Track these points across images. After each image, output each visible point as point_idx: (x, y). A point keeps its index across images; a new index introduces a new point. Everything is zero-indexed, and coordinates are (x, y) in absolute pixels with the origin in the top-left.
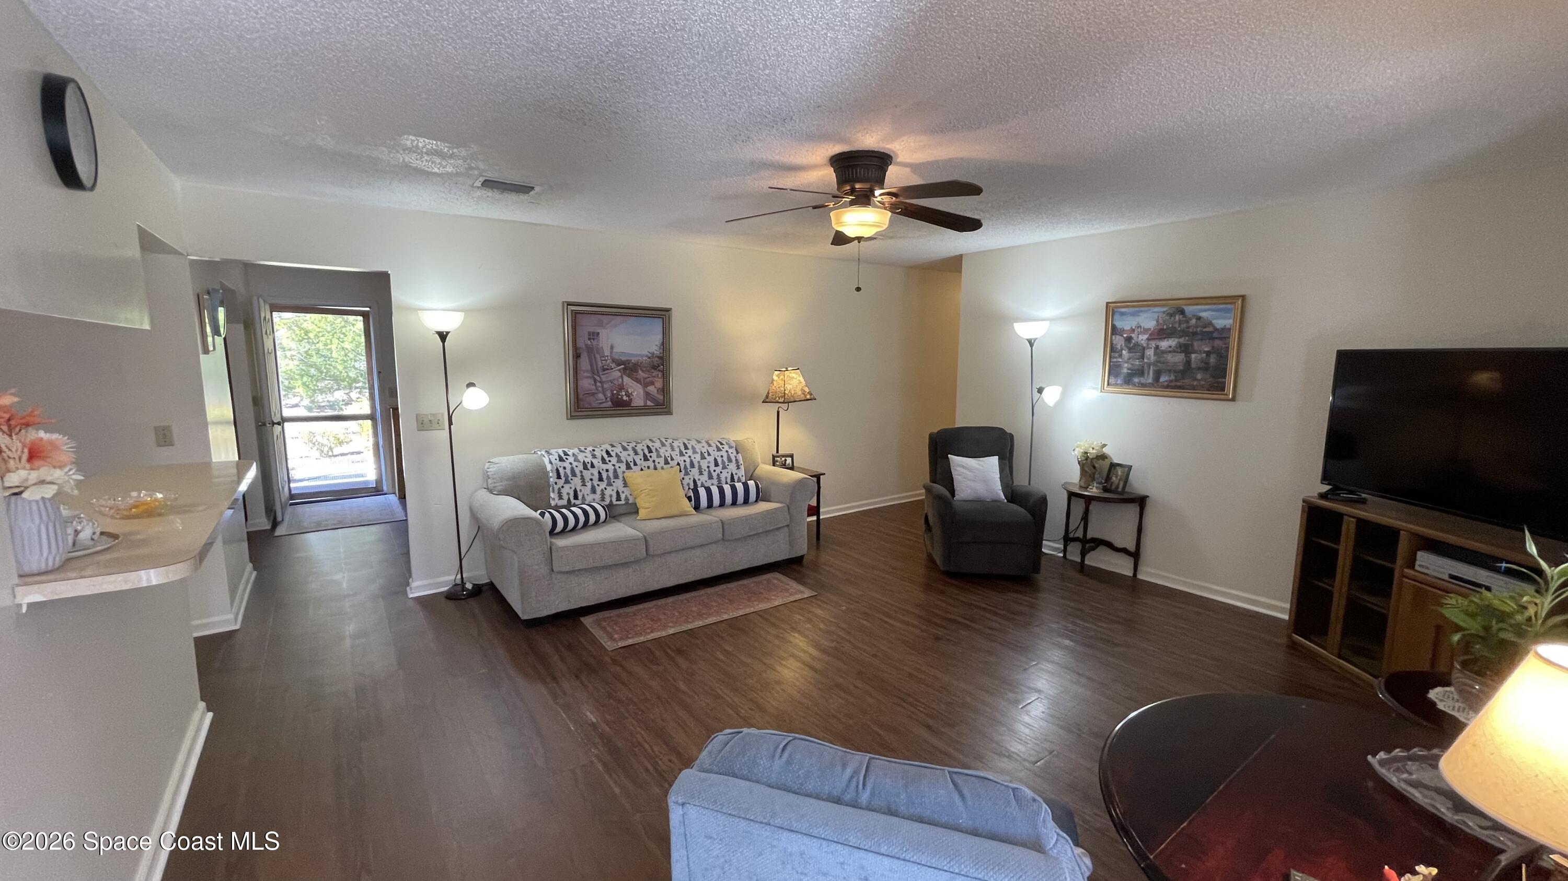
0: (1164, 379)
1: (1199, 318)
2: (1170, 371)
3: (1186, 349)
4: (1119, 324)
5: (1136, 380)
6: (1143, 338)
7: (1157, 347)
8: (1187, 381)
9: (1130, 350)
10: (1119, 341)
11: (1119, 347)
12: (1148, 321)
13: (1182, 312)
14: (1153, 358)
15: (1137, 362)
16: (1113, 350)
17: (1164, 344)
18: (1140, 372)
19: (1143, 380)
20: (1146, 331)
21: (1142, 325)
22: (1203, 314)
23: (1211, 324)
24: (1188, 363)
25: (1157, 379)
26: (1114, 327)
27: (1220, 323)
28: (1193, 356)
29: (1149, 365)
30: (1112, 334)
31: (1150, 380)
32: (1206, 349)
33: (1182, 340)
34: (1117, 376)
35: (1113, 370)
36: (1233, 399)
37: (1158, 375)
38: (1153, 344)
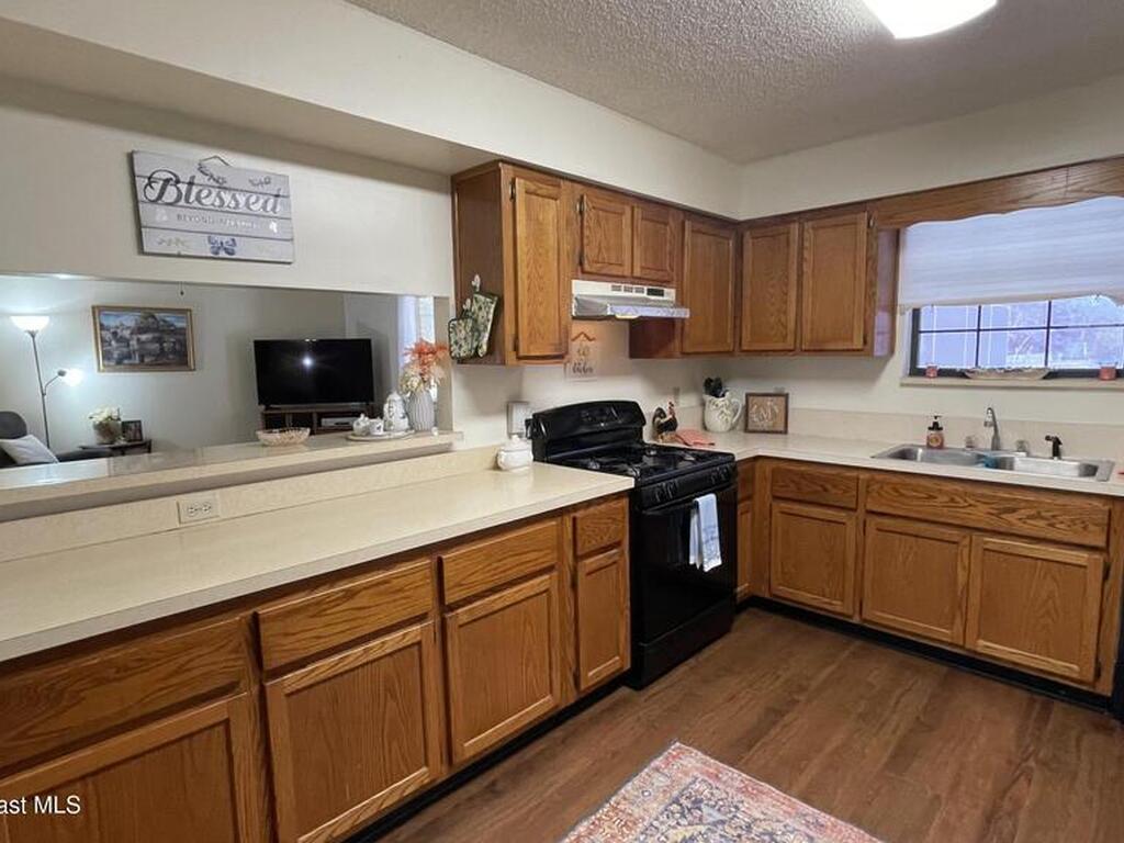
0: (147, 360)
1: (164, 321)
2: (150, 354)
3: (160, 340)
4: (105, 323)
5: (126, 362)
6: (127, 333)
7: (138, 340)
8: (165, 360)
9: (118, 341)
10: (107, 335)
11: (107, 339)
12: (130, 321)
13: (153, 317)
14: (136, 347)
15: (125, 350)
16: (103, 341)
17: (144, 337)
18: (129, 356)
19: (131, 362)
20: (128, 328)
21: (124, 323)
22: (168, 319)
23: (172, 325)
24: (162, 349)
25: (142, 361)
26: (101, 325)
27: (179, 325)
28: (165, 345)
29: (134, 352)
30: (101, 329)
31: (137, 361)
32: (172, 340)
33: (157, 335)
34: (109, 359)
35: (107, 356)
36: (194, 370)
37: (142, 358)
38: (135, 337)
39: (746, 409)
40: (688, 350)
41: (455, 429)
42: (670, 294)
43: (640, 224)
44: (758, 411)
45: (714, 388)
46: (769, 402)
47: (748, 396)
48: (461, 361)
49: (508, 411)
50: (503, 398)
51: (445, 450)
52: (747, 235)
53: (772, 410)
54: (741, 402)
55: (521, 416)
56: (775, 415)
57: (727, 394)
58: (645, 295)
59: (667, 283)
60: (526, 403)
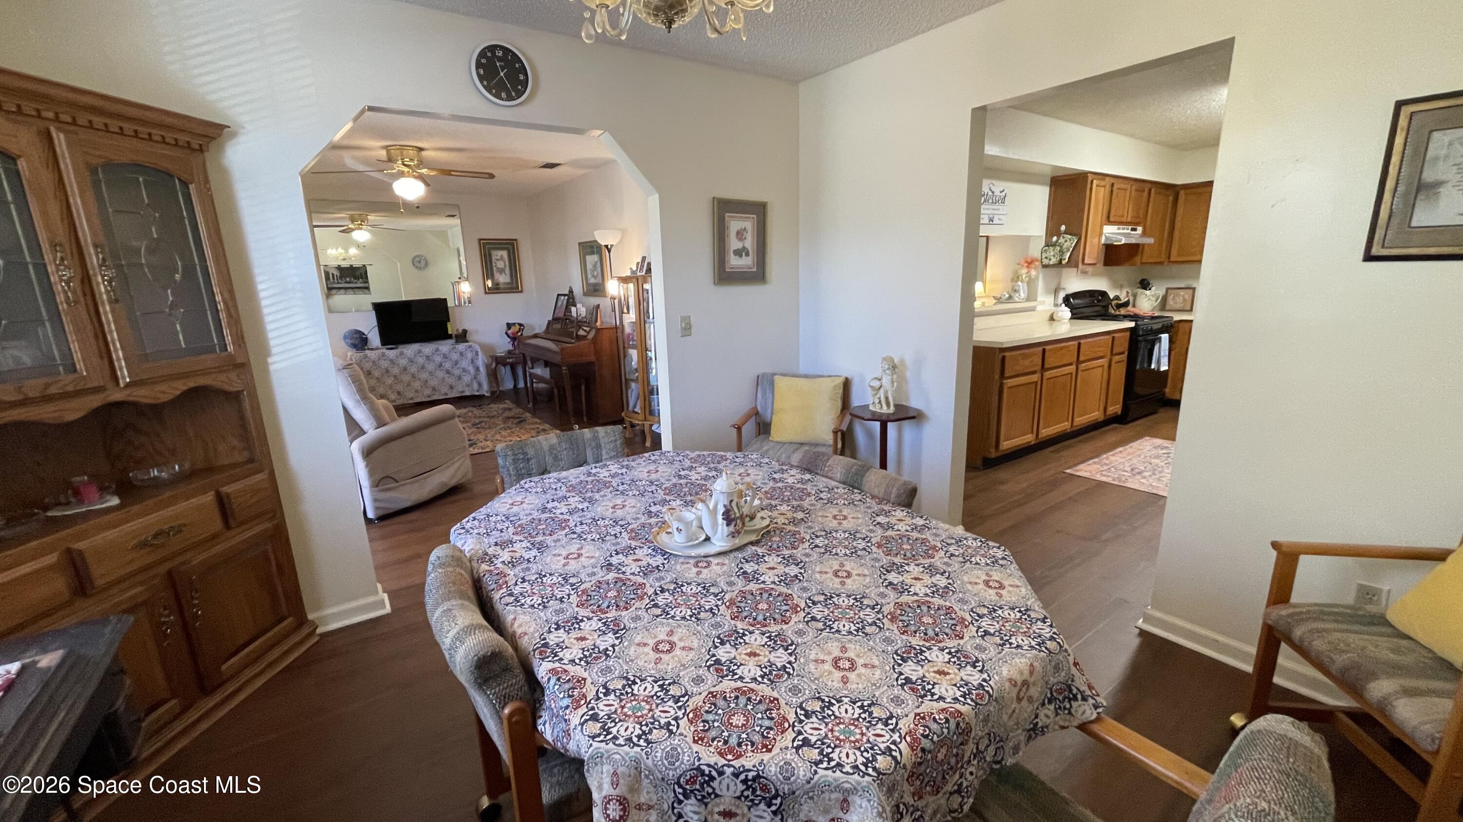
39: (1165, 299)
40: (1144, 260)
41: (1040, 298)
42: (1140, 230)
43: (1133, 192)
44: (1174, 298)
45: (1145, 285)
46: (1182, 293)
47: (1167, 289)
48: (1045, 266)
49: (1056, 292)
50: (1054, 287)
51: (1033, 309)
52: (1182, 193)
53: (1183, 296)
54: (1161, 292)
55: (1062, 295)
56: (1184, 300)
57: (1153, 289)
58: (1129, 231)
59: (1138, 224)
60: (1064, 289)
